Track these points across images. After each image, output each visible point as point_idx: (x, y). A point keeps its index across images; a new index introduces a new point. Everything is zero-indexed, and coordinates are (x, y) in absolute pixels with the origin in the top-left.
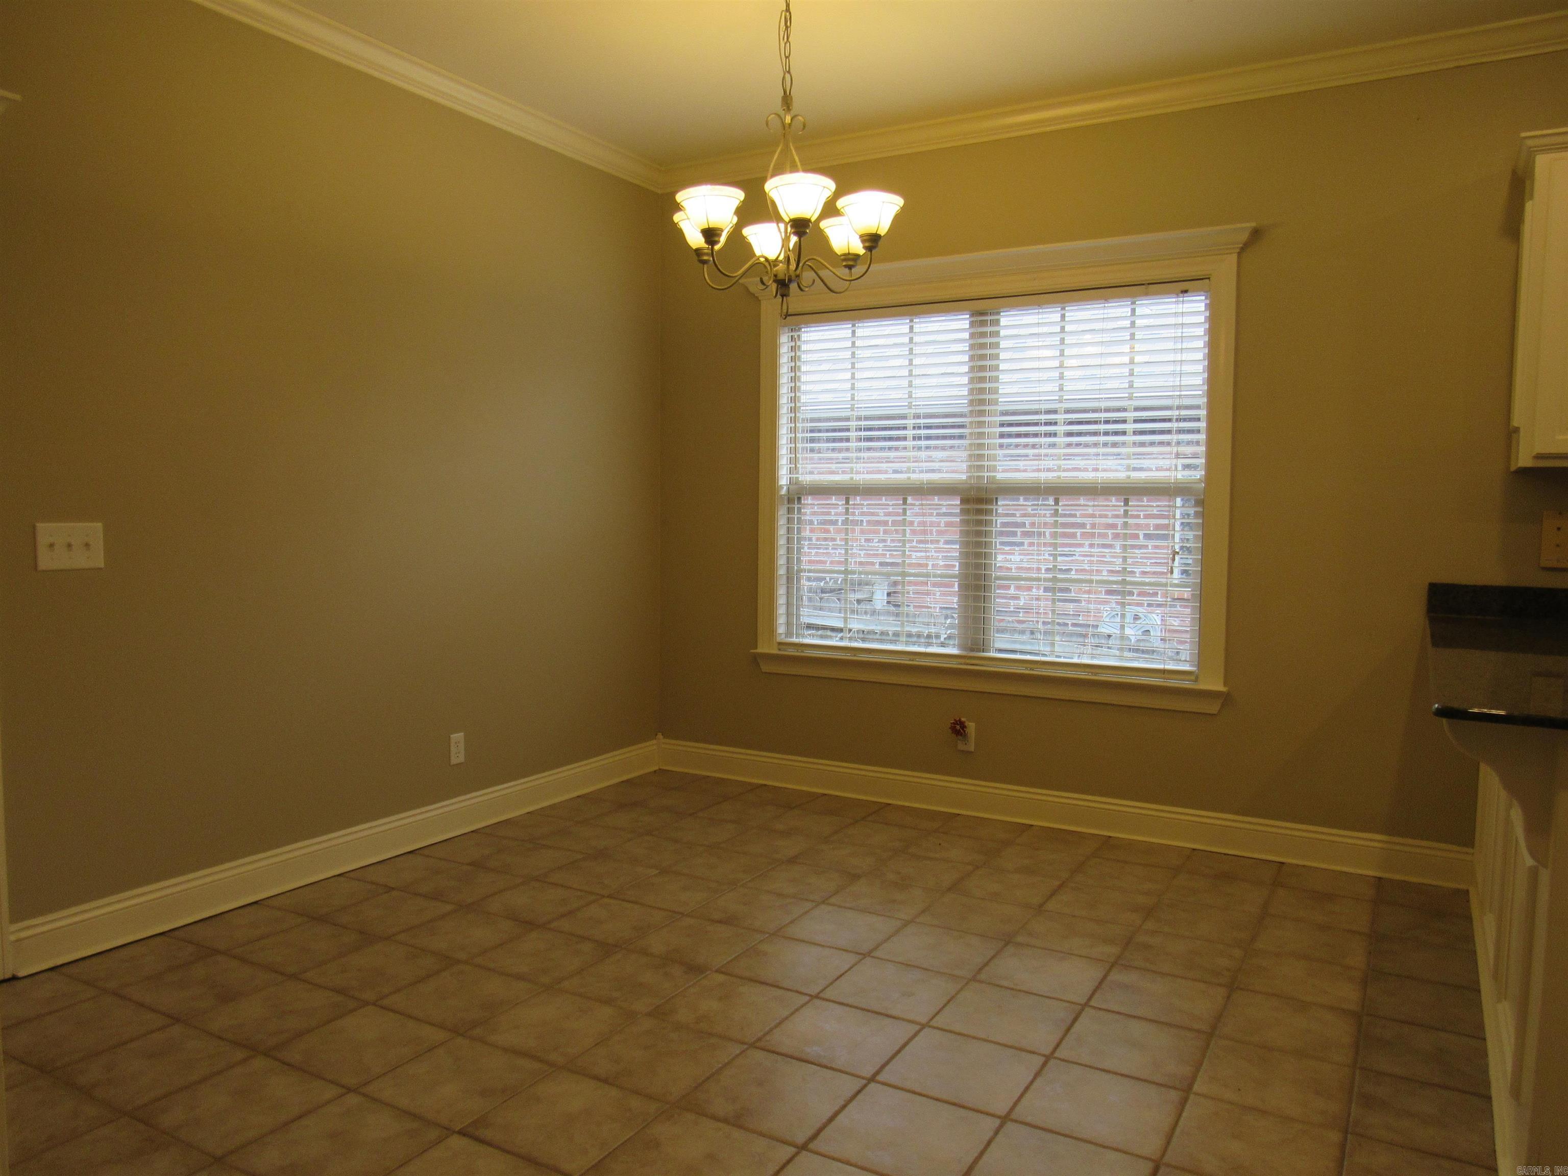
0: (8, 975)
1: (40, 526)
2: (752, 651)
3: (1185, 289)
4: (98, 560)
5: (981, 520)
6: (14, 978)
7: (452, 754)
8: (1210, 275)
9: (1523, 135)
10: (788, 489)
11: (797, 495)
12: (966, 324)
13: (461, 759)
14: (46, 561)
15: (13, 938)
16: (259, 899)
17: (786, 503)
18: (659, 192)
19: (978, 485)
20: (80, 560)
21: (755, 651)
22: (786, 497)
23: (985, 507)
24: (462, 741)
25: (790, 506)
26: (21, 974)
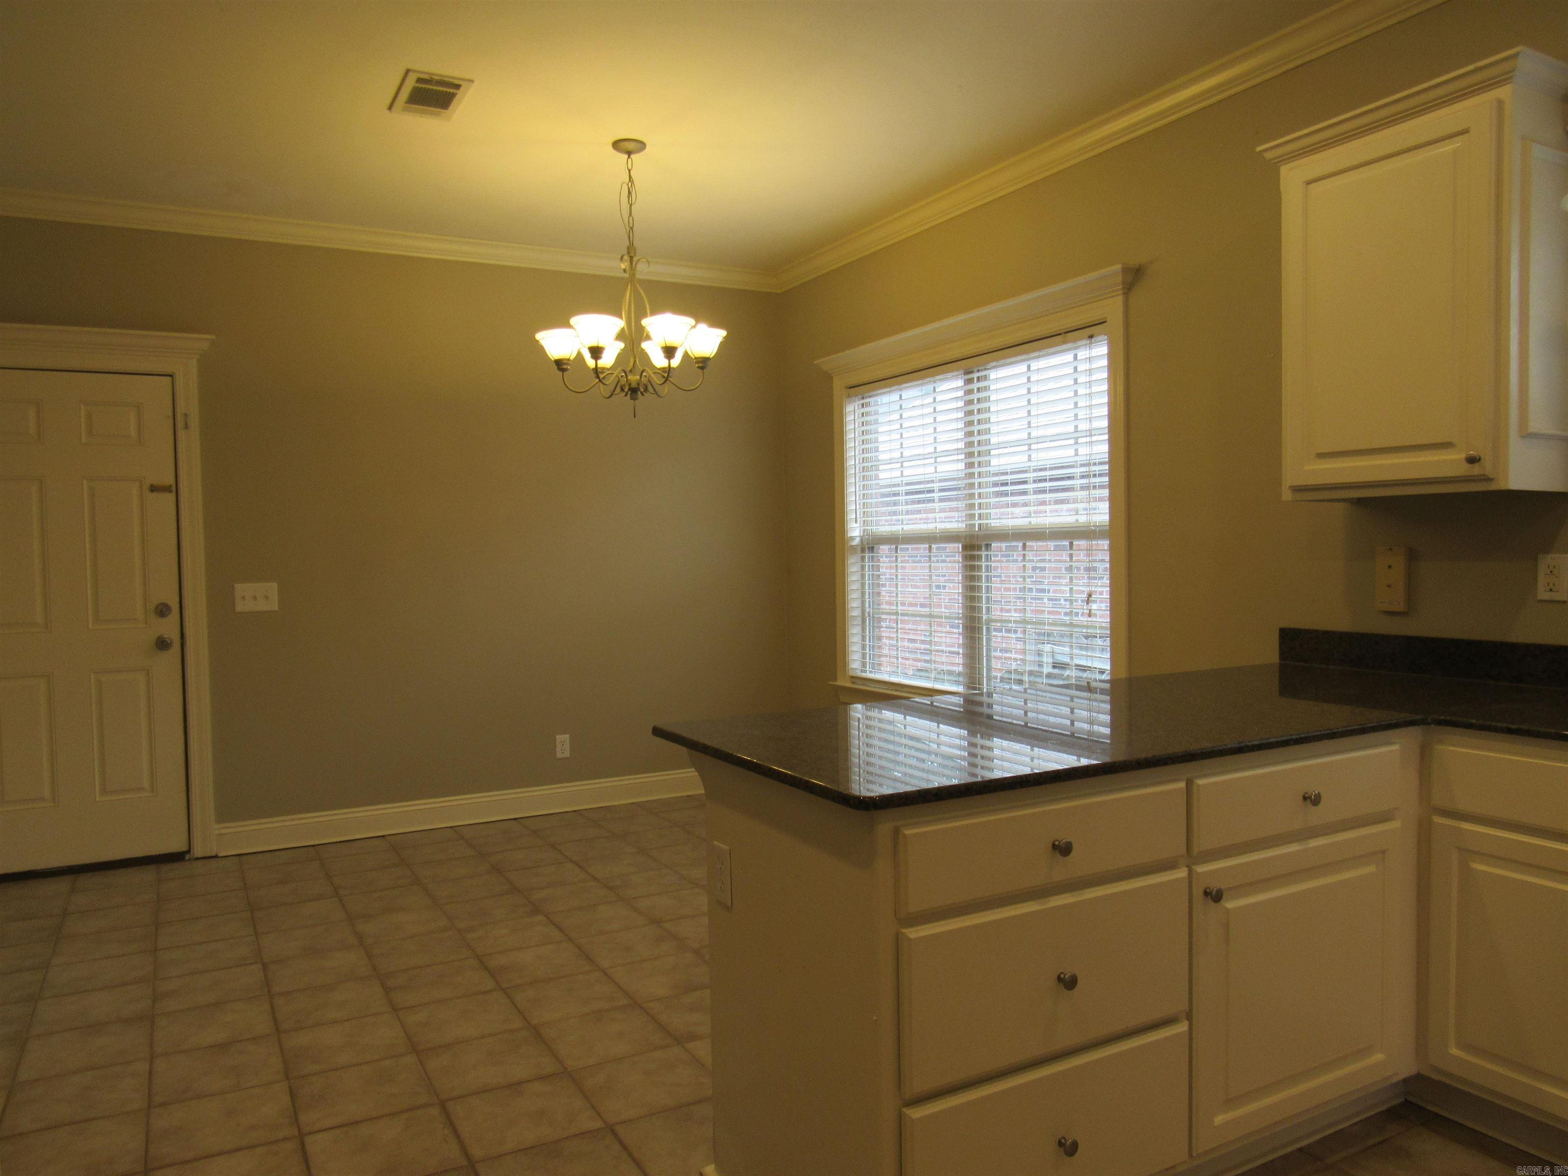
0: (213, 854)
1: (236, 585)
2: (831, 683)
3: (1090, 334)
4: (274, 605)
5: (975, 565)
6: (216, 857)
7: (558, 750)
8: (1106, 318)
9: (1259, 149)
10: (862, 540)
11: (870, 545)
12: (960, 383)
13: (567, 754)
14: (240, 607)
15: (217, 832)
16: (386, 834)
17: (859, 552)
18: (779, 291)
19: (971, 533)
20: (262, 606)
21: (834, 683)
22: (860, 547)
23: (976, 553)
24: (568, 742)
25: (863, 555)
26: (220, 855)
